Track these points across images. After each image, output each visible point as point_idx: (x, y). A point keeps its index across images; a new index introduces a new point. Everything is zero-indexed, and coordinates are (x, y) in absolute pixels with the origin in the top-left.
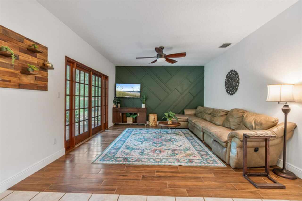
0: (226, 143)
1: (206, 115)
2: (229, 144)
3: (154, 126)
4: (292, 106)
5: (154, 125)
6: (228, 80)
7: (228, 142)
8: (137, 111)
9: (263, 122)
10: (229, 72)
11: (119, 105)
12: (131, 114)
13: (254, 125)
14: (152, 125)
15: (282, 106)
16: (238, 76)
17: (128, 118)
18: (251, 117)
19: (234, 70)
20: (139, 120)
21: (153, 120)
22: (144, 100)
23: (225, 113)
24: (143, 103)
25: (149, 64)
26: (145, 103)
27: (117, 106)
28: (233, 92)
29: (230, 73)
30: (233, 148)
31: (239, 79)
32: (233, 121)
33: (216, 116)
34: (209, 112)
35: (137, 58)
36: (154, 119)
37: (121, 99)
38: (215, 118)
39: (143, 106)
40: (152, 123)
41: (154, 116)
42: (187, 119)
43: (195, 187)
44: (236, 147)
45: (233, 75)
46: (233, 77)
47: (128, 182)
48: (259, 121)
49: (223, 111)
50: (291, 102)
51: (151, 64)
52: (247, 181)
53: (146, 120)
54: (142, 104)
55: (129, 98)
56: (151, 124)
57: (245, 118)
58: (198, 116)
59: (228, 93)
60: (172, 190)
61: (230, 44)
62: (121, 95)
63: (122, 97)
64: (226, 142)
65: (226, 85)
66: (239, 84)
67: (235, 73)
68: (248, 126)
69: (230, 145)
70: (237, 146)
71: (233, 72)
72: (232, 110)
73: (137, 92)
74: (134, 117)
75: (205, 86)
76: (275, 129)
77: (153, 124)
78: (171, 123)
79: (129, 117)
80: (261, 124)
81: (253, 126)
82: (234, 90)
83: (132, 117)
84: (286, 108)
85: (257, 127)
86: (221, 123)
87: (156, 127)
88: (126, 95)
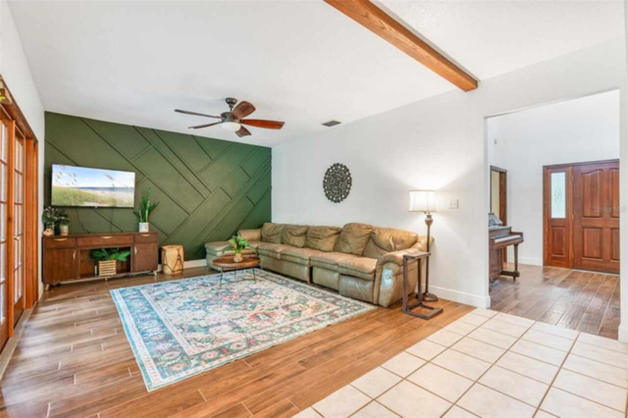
0: (373, 274)
1: (293, 238)
2: (378, 275)
3: (179, 272)
4: (434, 217)
5: (178, 270)
6: (328, 179)
7: (377, 271)
8: (131, 241)
9: (404, 238)
10: (332, 165)
11: (65, 229)
12: (110, 251)
13: (392, 243)
14: (173, 271)
15: (424, 217)
16: (349, 174)
17: (100, 262)
18: (386, 234)
19: (342, 164)
20: (138, 264)
21: (176, 259)
22: (147, 212)
23: (334, 232)
24: (145, 221)
25: (189, 128)
26: (148, 221)
27: (57, 232)
28: (340, 198)
29: (334, 168)
30: (386, 279)
31: (351, 178)
32: (354, 242)
33: (321, 237)
34: (299, 232)
35: (177, 111)
36: (179, 255)
37: (67, 212)
38: (320, 241)
39: (144, 227)
40: (172, 268)
41: (178, 250)
42: (257, 248)
43: (381, 344)
44: (392, 276)
45: (339, 171)
46: (339, 174)
47: (292, 382)
48: (398, 237)
49: (331, 229)
50: (432, 211)
51: (192, 129)
52: (413, 317)
53: (157, 262)
54: (140, 221)
55: (99, 208)
56: (170, 268)
57: (378, 236)
58: (272, 241)
59: (329, 199)
60: (365, 360)
61: (338, 123)
62: (72, 198)
63: (73, 204)
64: (375, 271)
65: (326, 185)
66: (351, 185)
67: (343, 169)
68: (385, 246)
69: (381, 276)
70: (395, 273)
71: (339, 167)
72: (349, 227)
73: (126, 189)
74: (123, 257)
75: (273, 185)
76: (419, 245)
77: (177, 268)
78: (241, 259)
79: (103, 259)
80: (403, 241)
81: (390, 245)
82: (342, 195)
83: (115, 259)
84: (429, 219)
85: (398, 246)
86: (331, 248)
87: (183, 274)
88: (87, 200)
